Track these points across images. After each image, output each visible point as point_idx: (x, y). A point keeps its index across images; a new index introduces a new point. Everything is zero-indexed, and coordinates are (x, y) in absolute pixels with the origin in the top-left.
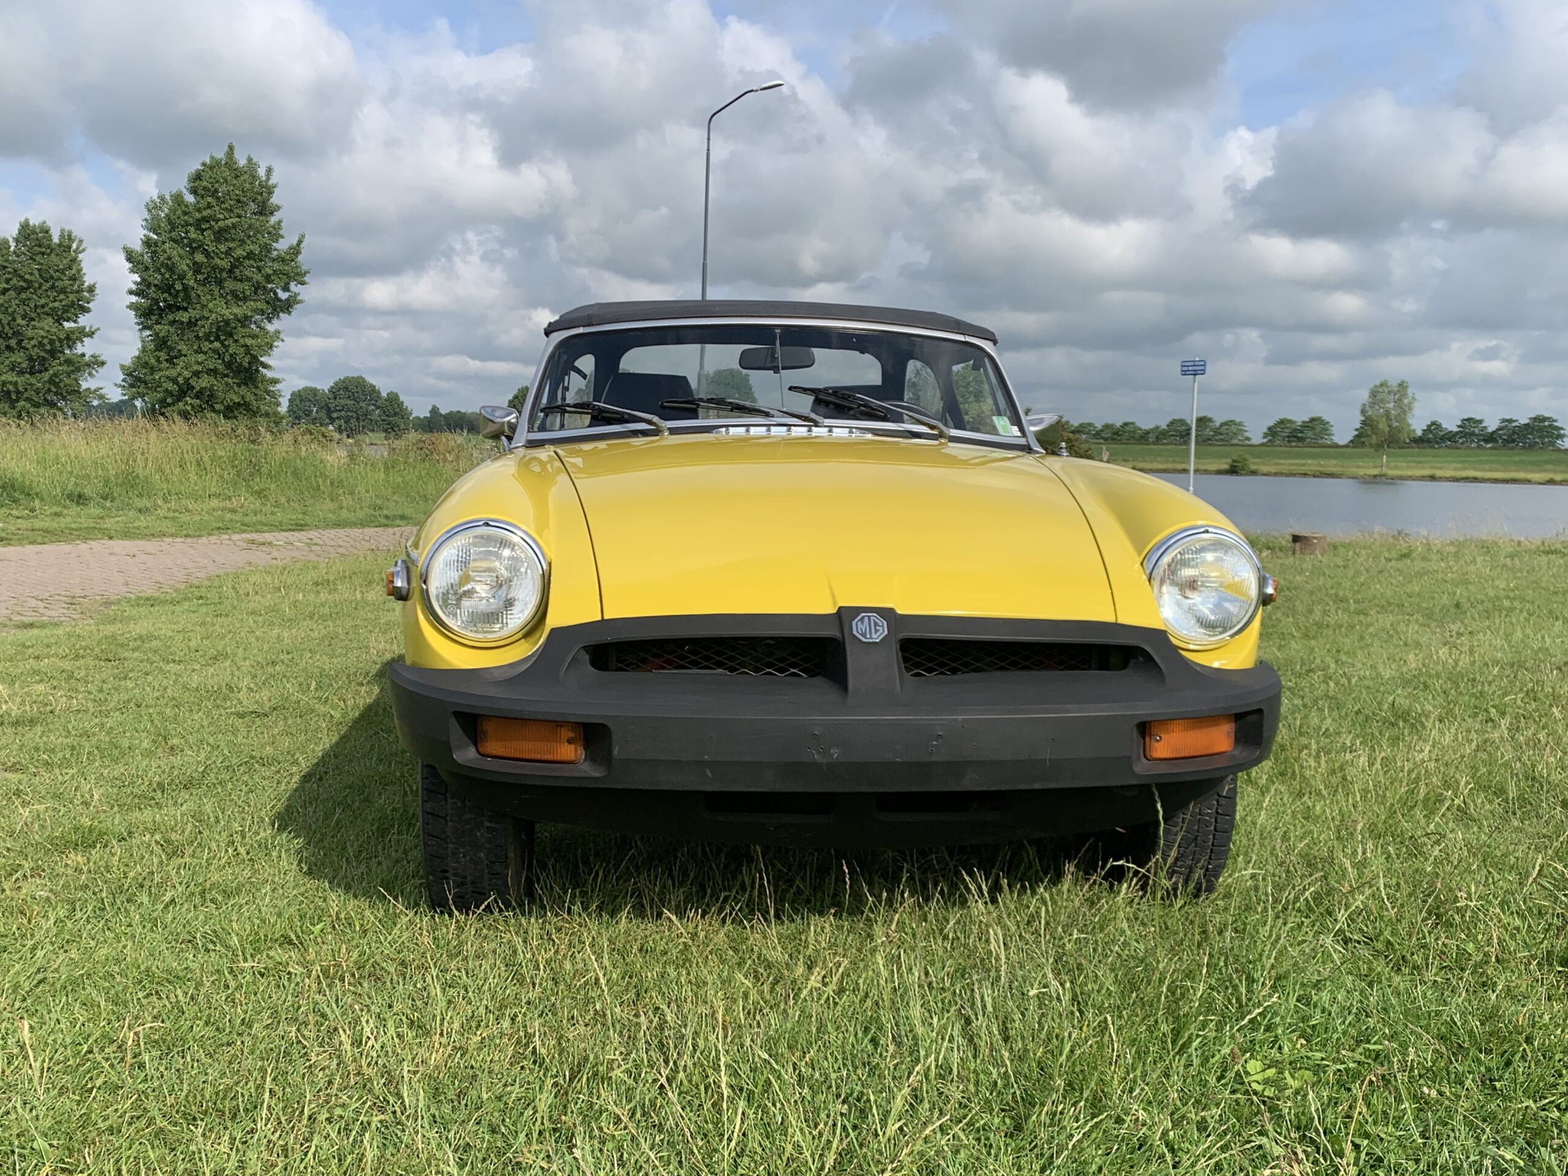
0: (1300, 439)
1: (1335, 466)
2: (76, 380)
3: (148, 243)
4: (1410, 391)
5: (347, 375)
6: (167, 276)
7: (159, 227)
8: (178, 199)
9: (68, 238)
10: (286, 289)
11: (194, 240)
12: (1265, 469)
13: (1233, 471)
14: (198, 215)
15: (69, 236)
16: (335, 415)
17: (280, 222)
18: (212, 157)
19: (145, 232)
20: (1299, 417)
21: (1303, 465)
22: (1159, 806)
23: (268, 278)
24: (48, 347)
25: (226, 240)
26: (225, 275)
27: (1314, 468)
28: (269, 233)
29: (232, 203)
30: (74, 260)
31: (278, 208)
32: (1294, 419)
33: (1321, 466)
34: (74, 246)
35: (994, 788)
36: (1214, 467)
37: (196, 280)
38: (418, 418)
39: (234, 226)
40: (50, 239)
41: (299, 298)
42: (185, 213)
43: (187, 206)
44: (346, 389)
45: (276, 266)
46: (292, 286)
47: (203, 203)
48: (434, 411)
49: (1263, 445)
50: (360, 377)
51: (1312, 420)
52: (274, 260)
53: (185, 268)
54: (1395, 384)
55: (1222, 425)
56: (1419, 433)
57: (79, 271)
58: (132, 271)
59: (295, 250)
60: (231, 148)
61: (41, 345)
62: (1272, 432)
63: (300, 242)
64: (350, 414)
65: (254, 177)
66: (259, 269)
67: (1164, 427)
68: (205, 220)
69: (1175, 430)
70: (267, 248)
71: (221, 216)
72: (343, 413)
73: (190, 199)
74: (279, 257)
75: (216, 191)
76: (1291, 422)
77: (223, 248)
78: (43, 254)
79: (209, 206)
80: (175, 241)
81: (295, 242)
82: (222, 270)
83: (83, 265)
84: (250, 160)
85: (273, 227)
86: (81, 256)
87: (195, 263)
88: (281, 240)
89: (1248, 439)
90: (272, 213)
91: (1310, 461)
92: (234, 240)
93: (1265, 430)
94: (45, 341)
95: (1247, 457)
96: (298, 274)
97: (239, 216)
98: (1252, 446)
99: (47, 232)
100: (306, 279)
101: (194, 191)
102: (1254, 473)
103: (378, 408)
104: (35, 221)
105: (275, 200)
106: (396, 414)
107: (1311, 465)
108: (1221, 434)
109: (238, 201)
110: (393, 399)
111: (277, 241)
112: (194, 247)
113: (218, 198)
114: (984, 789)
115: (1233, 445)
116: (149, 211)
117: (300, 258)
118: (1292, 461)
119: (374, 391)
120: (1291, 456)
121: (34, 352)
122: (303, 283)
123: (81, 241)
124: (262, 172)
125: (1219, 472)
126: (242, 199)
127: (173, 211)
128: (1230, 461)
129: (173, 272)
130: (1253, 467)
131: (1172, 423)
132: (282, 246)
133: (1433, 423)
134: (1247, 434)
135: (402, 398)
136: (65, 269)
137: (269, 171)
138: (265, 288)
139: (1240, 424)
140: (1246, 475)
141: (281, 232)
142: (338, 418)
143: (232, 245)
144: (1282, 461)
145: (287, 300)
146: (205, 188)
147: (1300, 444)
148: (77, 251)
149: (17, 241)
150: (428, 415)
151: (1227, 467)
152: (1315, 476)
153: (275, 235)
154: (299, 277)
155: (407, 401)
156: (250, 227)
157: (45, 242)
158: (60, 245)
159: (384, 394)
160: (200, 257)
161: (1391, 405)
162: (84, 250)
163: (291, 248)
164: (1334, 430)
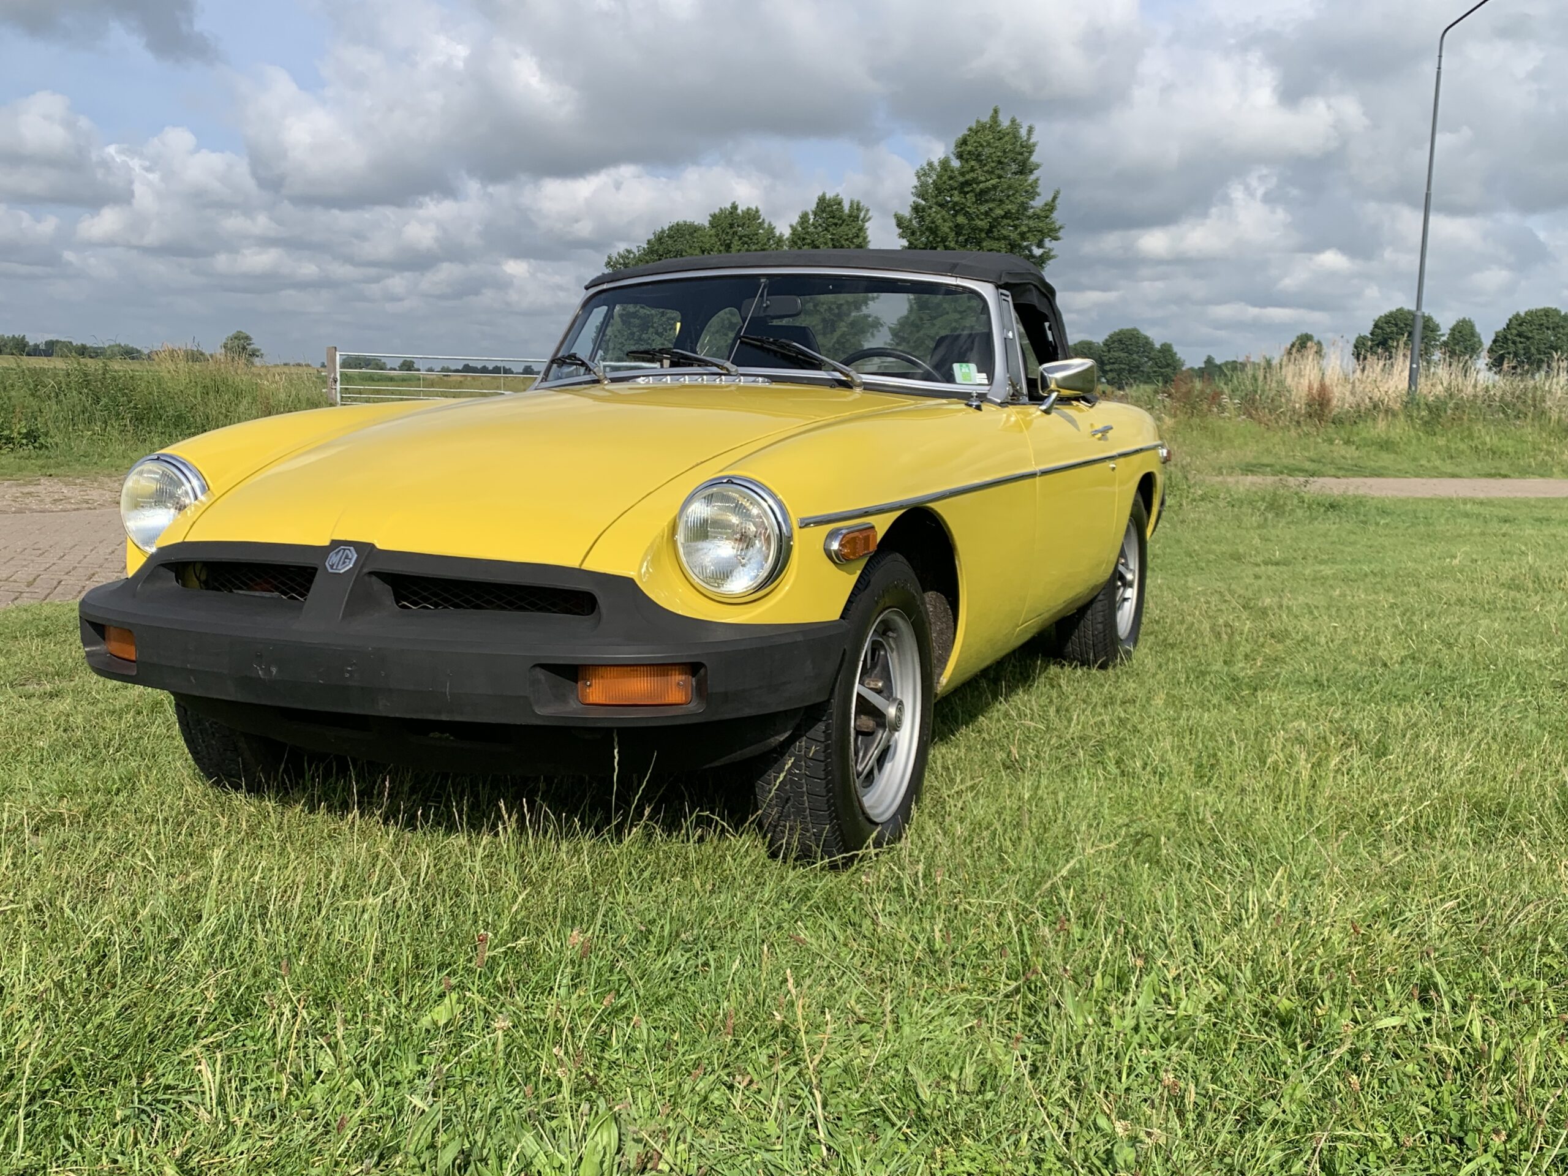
2: (859, 341)
3: (916, 209)
5: (1121, 327)
6: (931, 239)
7: (927, 193)
8: (945, 164)
9: (856, 208)
10: (1040, 245)
11: (956, 204)
14: (961, 179)
15: (858, 205)
16: (1108, 368)
17: (1037, 179)
18: (978, 122)
19: (915, 198)
22: (616, 751)
23: (1023, 236)
24: (836, 311)
25: (987, 201)
26: (983, 235)
28: (1026, 192)
29: (993, 165)
30: (861, 229)
31: (1037, 166)
34: (862, 215)
35: (408, 716)
37: (957, 242)
38: (1192, 369)
39: (995, 187)
40: (841, 210)
41: (1052, 253)
42: (951, 178)
43: (952, 171)
44: (1120, 341)
45: (1031, 223)
46: (1048, 243)
47: (967, 167)
48: (1209, 361)
50: (1135, 330)
52: (1029, 218)
53: (947, 230)
57: (865, 238)
58: (901, 236)
59: (1050, 207)
60: (996, 111)
61: (830, 309)
63: (1054, 198)
64: (1123, 366)
65: (1016, 137)
66: (1016, 227)
68: (967, 183)
70: (1024, 207)
71: (983, 179)
72: (1116, 366)
73: (956, 163)
74: (1034, 214)
75: (979, 155)
77: (984, 208)
78: (836, 224)
79: (973, 170)
80: (941, 205)
81: (1050, 199)
82: (981, 230)
83: (868, 232)
84: (1013, 121)
85: (1030, 185)
86: (867, 225)
87: (957, 226)
88: (1038, 198)
90: (1031, 172)
92: (994, 200)
94: (834, 307)
96: (1051, 230)
97: (1000, 177)
99: (840, 204)
100: (1060, 234)
101: (960, 156)
103: (1151, 359)
104: (830, 195)
105: (1034, 158)
106: (1168, 365)
109: (1000, 162)
110: (1166, 349)
111: (1033, 199)
112: (958, 209)
113: (981, 161)
114: (397, 715)
116: (919, 178)
117: (1055, 215)
119: (1147, 343)
121: (827, 315)
122: (1056, 239)
123: (868, 210)
124: (1023, 132)
126: (1003, 159)
127: (940, 177)
129: (937, 236)
132: (1038, 203)
135: (1175, 349)
136: (854, 237)
137: (1030, 130)
138: (1019, 246)
141: (1038, 190)
142: (1111, 370)
143: (991, 205)
145: (1041, 256)
146: (969, 153)
148: (864, 220)
149: (815, 214)
150: (1203, 365)
153: (1032, 194)
154: (1053, 233)
155: (1180, 352)
156: (1010, 187)
157: (837, 214)
158: (850, 216)
159: (1157, 346)
160: (961, 219)
162: (869, 219)
163: (1046, 205)
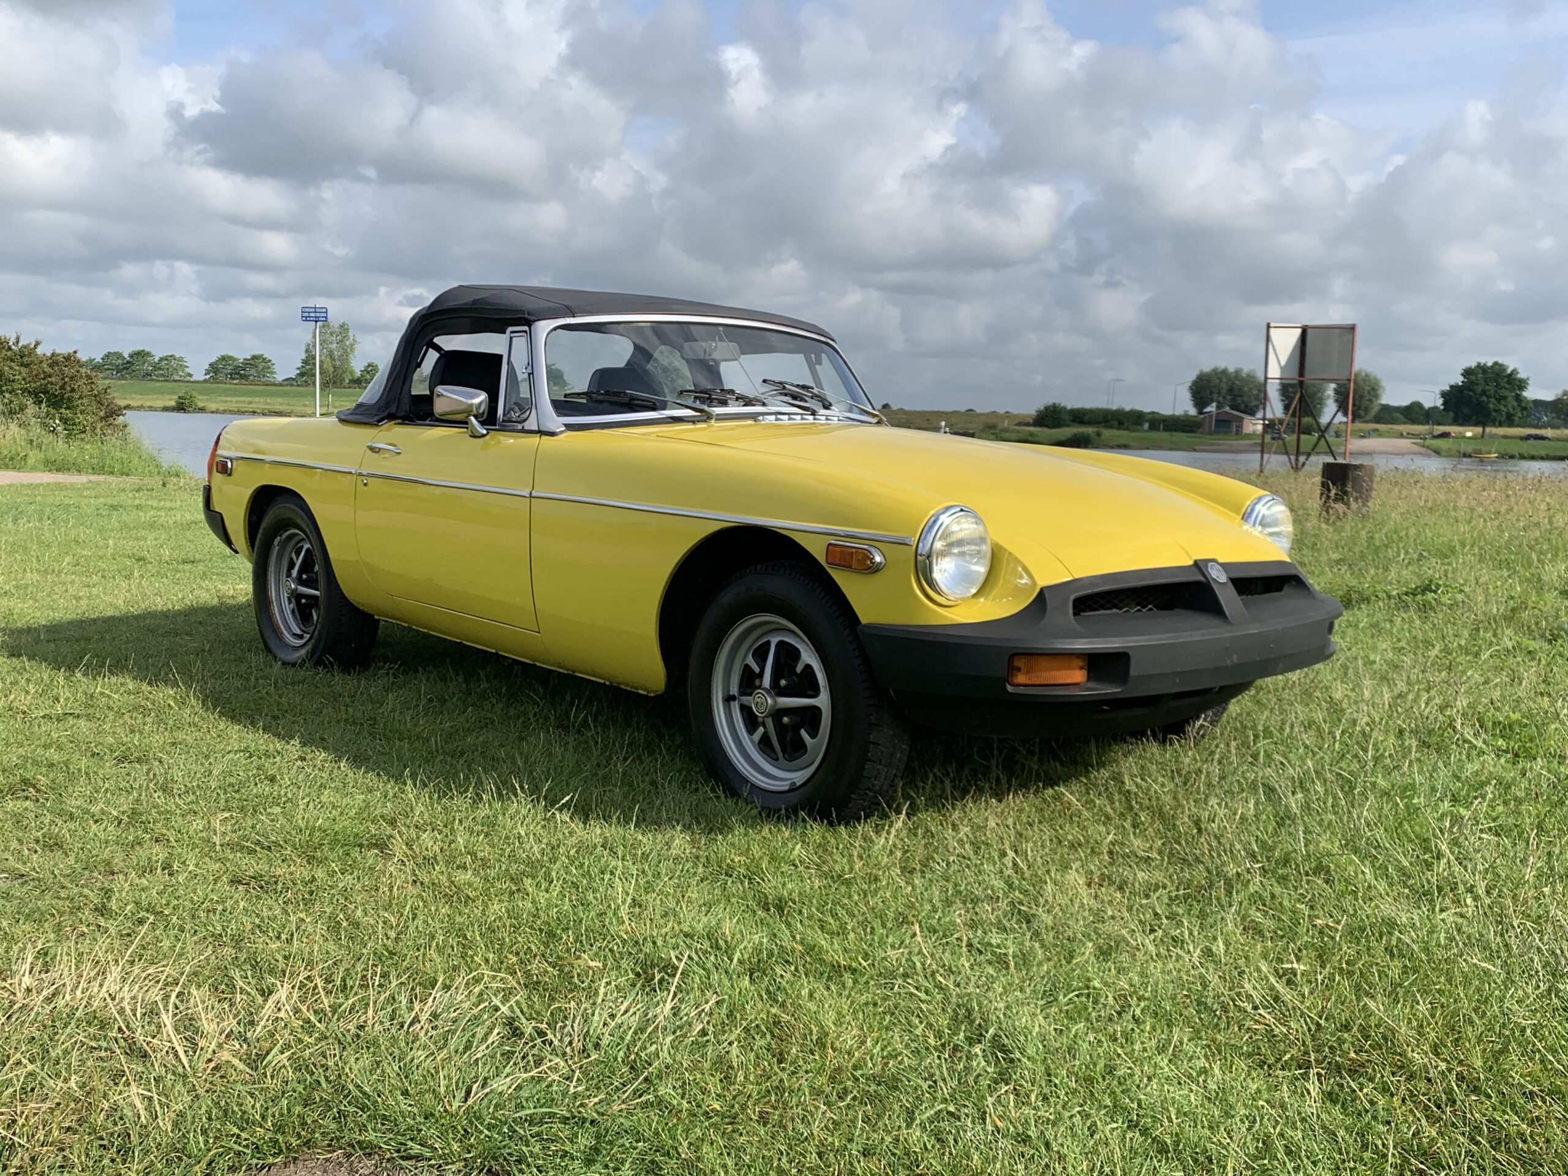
0: (243, 377)
1: (281, 404)
4: (351, 334)
12: (213, 406)
13: (180, 408)
20: (241, 355)
21: (250, 403)
27: (262, 406)
32: (236, 356)
33: (268, 404)
36: (160, 404)
49: (205, 381)
51: (254, 357)
54: (337, 325)
55: (161, 359)
56: (358, 374)
62: (214, 368)
67: (99, 359)
69: (111, 364)
76: (231, 358)
89: (190, 375)
91: (257, 399)
93: (207, 367)
95: (194, 394)
98: (195, 382)
102: (202, 410)
107: (259, 403)
108: (160, 369)
115: (176, 381)
118: (239, 399)
120: (235, 393)
125: (166, 409)
128: (176, 397)
130: (200, 405)
131: (108, 355)
133: (369, 365)
134: (188, 370)
139: (181, 359)
140: (194, 411)
144: (229, 399)
147: (243, 381)
151: (173, 403)
152: (264, 415)
161: (335, 345)
164: (276, 368)
